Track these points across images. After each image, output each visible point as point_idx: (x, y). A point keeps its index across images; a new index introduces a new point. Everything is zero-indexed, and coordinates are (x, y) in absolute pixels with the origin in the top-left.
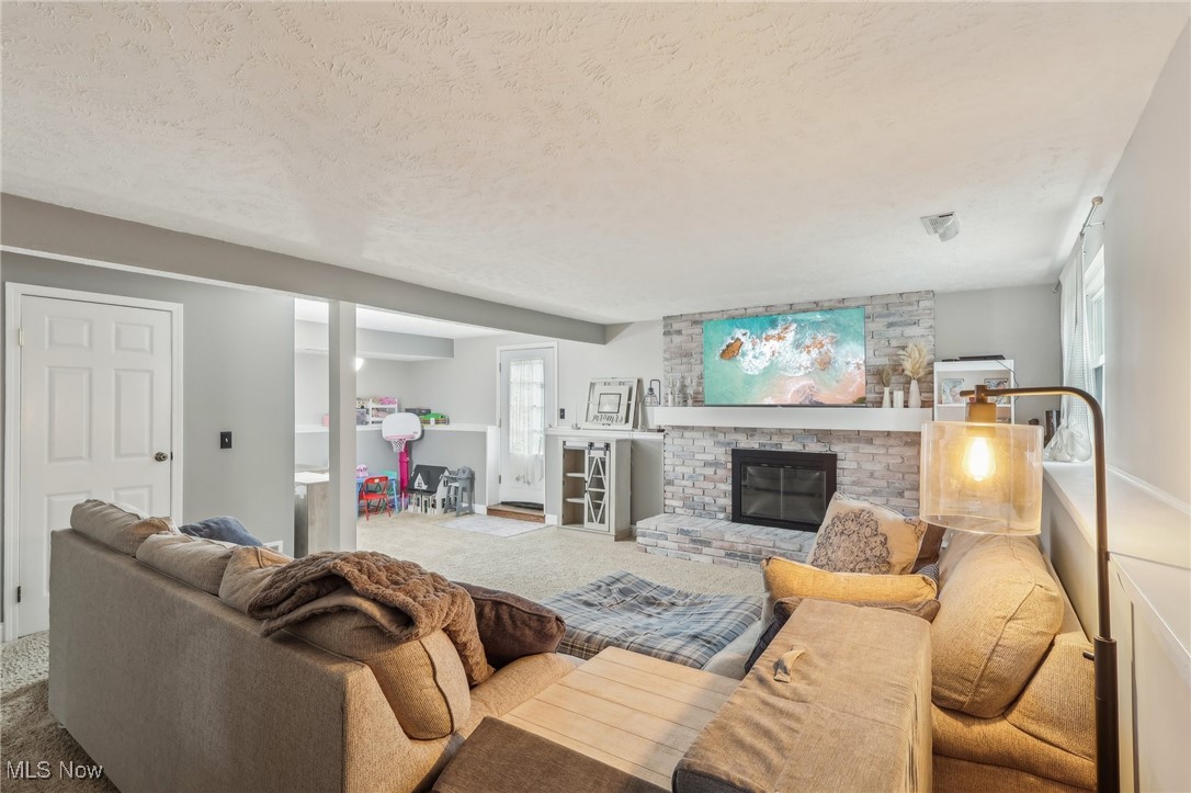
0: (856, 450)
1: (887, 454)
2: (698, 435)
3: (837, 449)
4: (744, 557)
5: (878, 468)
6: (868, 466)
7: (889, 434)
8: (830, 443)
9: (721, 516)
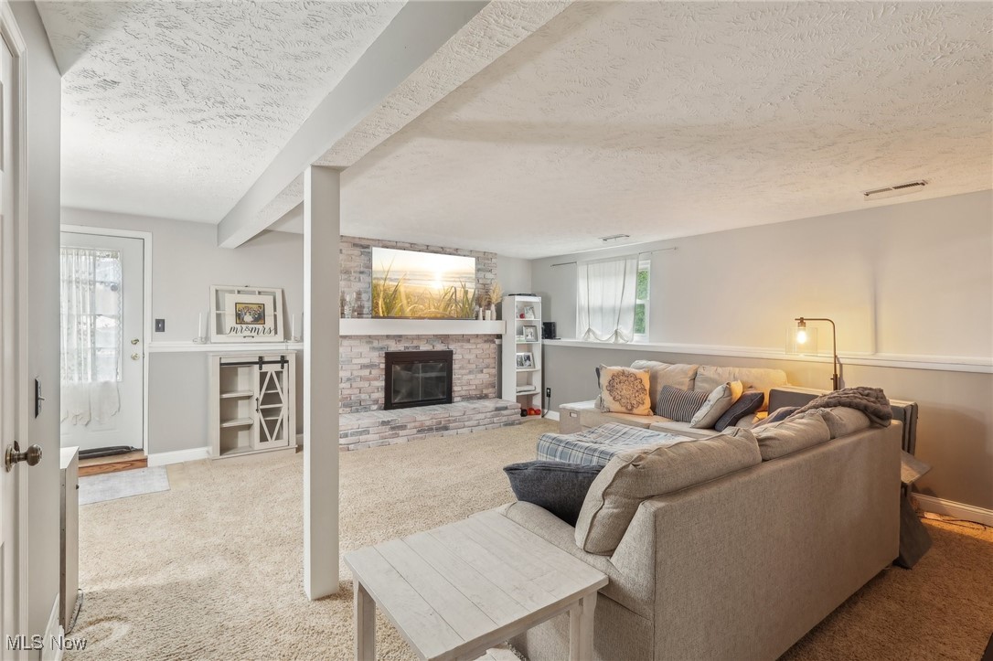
0: (462, 347)
1: (476, 348)
2: (356, 342)
3: (452, 347)
4: (430, 429)
5: (472, 357)
6: (467, 356)
7: (477, 336)
8: (448, 344)
9: (375, 407)
